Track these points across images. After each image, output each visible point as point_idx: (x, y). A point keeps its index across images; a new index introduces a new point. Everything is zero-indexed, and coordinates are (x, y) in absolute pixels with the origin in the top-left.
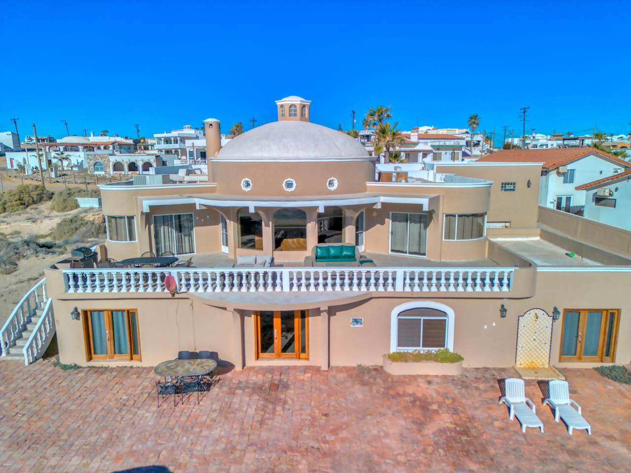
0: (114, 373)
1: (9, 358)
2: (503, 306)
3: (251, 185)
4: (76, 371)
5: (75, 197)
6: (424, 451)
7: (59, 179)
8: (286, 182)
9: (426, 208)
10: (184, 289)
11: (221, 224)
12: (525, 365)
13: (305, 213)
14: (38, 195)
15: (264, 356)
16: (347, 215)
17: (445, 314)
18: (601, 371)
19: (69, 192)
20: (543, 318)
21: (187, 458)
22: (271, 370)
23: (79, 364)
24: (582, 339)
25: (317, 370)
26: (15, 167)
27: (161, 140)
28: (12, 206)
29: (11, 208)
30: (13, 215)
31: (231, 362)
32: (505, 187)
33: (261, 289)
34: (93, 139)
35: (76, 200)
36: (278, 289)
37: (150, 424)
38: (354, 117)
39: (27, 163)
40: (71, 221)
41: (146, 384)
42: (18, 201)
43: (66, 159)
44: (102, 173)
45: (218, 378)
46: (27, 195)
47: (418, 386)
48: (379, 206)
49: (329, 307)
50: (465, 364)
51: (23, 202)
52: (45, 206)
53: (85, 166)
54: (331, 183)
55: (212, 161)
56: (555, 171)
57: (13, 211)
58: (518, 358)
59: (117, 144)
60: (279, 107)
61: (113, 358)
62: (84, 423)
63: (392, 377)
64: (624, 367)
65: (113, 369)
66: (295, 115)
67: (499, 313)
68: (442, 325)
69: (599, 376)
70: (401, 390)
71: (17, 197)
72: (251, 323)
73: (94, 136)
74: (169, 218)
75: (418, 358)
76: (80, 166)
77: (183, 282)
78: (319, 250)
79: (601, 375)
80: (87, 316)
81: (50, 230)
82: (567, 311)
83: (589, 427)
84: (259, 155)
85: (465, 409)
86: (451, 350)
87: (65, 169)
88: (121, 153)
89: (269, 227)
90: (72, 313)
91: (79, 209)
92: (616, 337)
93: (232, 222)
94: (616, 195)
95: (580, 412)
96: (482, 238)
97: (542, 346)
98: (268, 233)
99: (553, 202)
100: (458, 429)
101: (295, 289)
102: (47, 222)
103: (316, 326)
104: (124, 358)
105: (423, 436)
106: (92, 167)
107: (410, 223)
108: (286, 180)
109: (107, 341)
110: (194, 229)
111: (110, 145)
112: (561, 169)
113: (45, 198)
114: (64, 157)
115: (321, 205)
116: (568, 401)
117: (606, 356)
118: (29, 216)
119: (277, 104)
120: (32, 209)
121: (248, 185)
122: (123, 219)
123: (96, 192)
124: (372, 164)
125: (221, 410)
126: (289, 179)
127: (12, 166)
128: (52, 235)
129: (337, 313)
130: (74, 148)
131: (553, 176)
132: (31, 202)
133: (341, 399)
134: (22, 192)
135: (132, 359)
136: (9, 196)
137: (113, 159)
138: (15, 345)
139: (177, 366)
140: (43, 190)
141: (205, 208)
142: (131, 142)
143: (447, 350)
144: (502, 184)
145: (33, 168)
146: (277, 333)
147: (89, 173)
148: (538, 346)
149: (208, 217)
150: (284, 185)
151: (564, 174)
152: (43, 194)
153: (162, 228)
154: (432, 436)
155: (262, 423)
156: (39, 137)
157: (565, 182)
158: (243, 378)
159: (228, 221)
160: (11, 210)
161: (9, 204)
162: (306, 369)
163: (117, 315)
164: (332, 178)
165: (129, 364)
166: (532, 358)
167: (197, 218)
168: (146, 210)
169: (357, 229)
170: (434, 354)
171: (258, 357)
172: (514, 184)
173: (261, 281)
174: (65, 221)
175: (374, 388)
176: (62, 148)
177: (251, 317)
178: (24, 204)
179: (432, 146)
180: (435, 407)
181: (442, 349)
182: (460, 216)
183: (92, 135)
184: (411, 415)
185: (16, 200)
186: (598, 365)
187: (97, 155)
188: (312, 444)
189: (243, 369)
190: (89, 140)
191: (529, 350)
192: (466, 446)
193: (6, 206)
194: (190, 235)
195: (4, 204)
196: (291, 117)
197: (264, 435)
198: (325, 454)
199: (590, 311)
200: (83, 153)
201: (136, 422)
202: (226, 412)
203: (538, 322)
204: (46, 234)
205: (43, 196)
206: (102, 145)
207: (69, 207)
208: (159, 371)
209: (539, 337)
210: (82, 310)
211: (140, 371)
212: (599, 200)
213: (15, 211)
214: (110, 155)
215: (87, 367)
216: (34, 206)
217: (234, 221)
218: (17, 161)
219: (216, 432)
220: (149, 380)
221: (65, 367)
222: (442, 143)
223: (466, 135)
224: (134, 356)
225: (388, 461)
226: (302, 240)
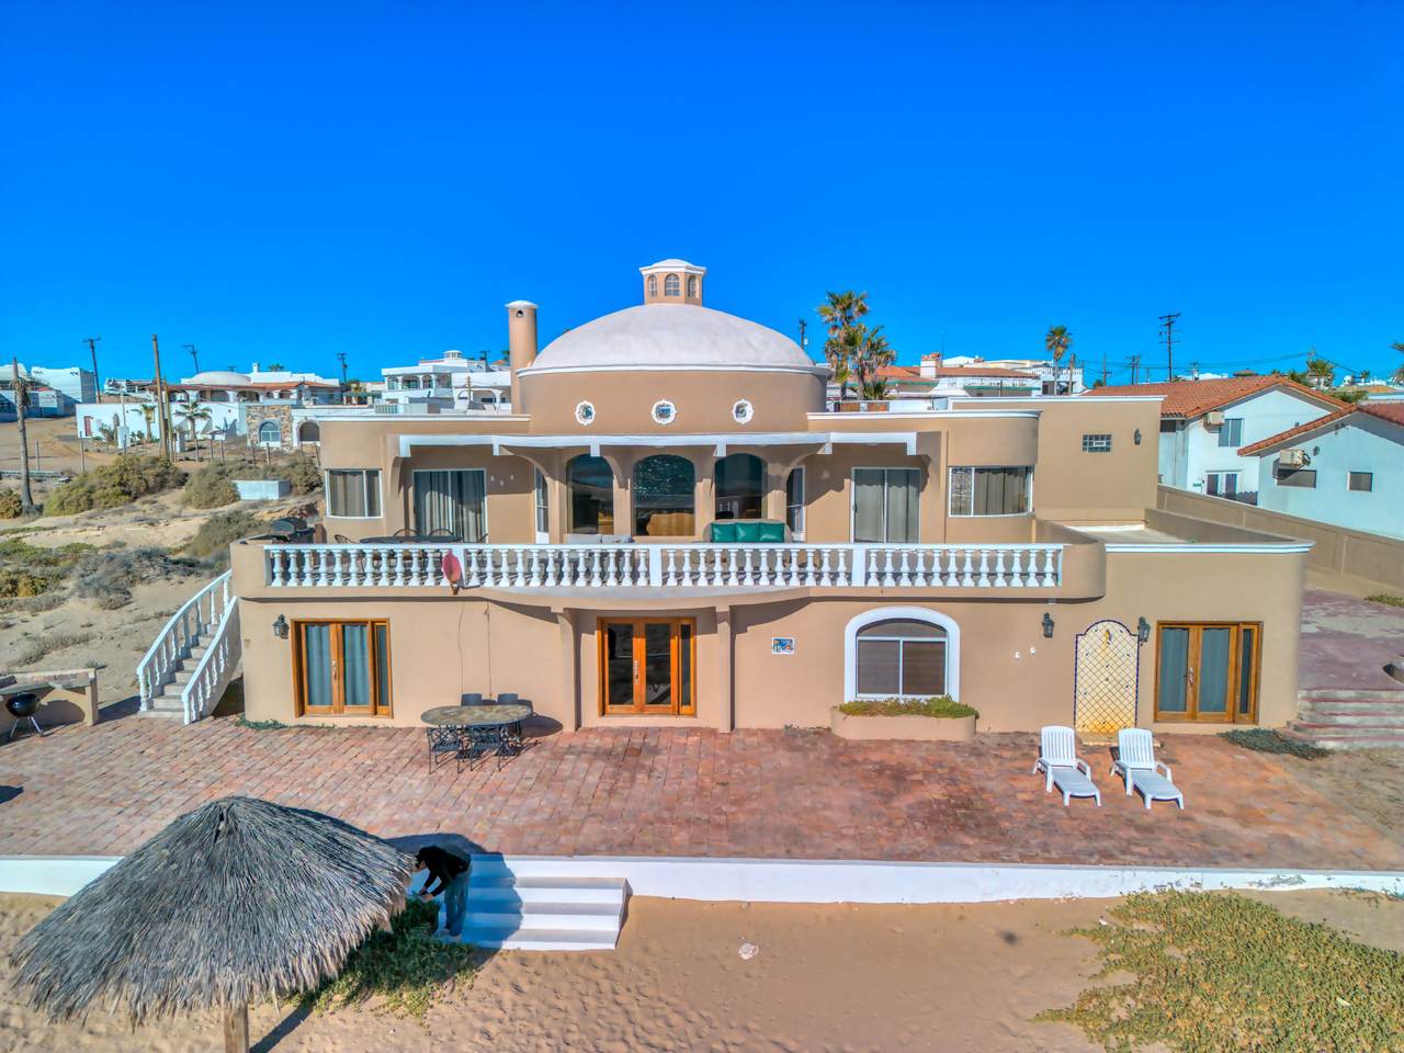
0: (346, 735)
1: (152, 715)
2: (1047, 616)
3: (594, 413)
4: (276, 732)
5: (232, 479)
6: (890, 824)
7: (191, 455)
8: (657, 408)
9: (912, 451)
10: (474, 581)
11: (535, 492)
12: (1092, 727)
13: (690, 466)
14: (158, 476)
15: (614, 711)
16: (769, 473)
17: (942, 630)
18: (1232, 738)
19: (220, 469)
20: (1120, 639)
21: (487, 828)
22: (629, 732)
23: (281, 721)
24: (1195, 679)
25: (713, 732)
26: (96, 433)
27: (397, 381)
28: (104, 497)
29: (103, 501)
30: (106, 514)
31: (556, 719)
32: (1091, 444)
33: (612, 582)
34: (257, 377)
35: (235, 485)
36: (642, 582)
37: (418, 792)
38: (803, 333)
39: (122, 424)
40: (229, 519)
41: (404, 747)
42: (118, 488)
43: (203, 416)
44: (275, 445)
45: (533, 741)
46: (136, 476)
47: (893, 753)
48: (828, 450)
49: (731, 607)
50: (982, 727)
51: (127, 489)
52: (171, 499)
53: (242, 430)
54: (740, 411)
55: (521, 375)
56: (1200, 423)
57: (107, 506)
58: (1079, 714)
59: (306, 386)
60: (646, 279)
61: (341, 711)
62: (303, 790)
63: (846, 742)
64: (1274, 732)
65: (342, 730)
66: (676, 293)
67: (1042, 630)
68: (938, 651)
69: (1225, 744)
70: (859, 758)
71: (117, 479)
72: (592, 642)
73: (259, 371)
74: (441, 475)
75: (894, 710)
76: (230, 430)
77: (474, 568)
78: (716, 530)
79: (1230, 742)
80: (300, 633)
81: (185, 539)
82: (1165, 626)
83: (1180, 797)
84: (611, 359)
85: (970, 779)
86: (956, 698)
87: (199, 437)
88: (315, 404)
89: (627, 489)
90: (276, 625)
91: (240, 503)
92: (1257, 675)
93: (557, 483)
94: (1315, 463)
95: (1169, 777)
96: (1025, 514)
97: (1122, 690)
98: (623, 500)
99: (1200, 485)
100: (952, 801)
101: (672, 582)
102: (178, 523)
103: (709, 650)
104: (361, 711)
105: (890, 808)
106: (256, 433)
107: (890, 486)
108: (658, 403)
109: (334, 681)
110: (486, 498)
111: (291, 388)
112: (1213, 418)
113: (171, 484)
114: (199, 412)
115: (721, 443)
116: (1153, 765)
117: (1241, 712)
118: (141, 514)
119: (643, 273)
120: (144, 503)
121: (588, 414)
122: (358, 477)
123: (273, 470)
124: (818, 381)
125: (539, 778)
126: (663, 401)
127: (88, 431)
128: (190, 549)
129: (749, 628)
130: (217, 394)
131: (1196, 431)
132: (142, 489)
133: (750, 767)
134: (126, 470)
135: (376, 713)
136: (100, 477)
137: (299, 417)
138: (162, 694)
139: (461, 713)
140: (167, 467)
141: (510, 454)
142: (335, 382)
143: (948, 699)
144: (1085, 437)
145: (133, 435)
146: (639, 666)
147: (249, 444)
148: (1114, 691)
149: (512, 477)
150: (653, 412)
151: (1219, 427)
152: (168, 473)
153: (428, 494)
154: (905, 809)
155: (611, 792)
156: (134, 381)
157: (1222, 443)
158: (578, 741)
159: (548, 479)
160: (102, 505)
161: (99, 492)
162: (690, 731)
163: (352, 634)
164: (743, 401)
165: (370, 721)
166: (1104, 715)
167: (492, 479)
168: (405, 452)
169: (790, 500)
170: (924, 706)
171: (603, 713)
172: (1109, 437)
173: (612, 568)
174: (217, 521)
175: (812, 756)
176: (193, 395)
177: (593, 633)
178: (129, 494)
179: (966, 388)
180: (918, 777)
181: (940, 697)
182: (980, 470)
183: (255, 368)
184: (872, 786)
185: (114, 486)
186: (1228, 728)
187: (268, 406)
188: (698, 815)
189: (576, 730)
190: (249, 379)
191: (1097, 698)
192: (962, 820)
193: (93, 496)
194: (479, 511)
195: (90, 492)
196: (668, 297)
197: (615, 804)
198: (719, 826)
199: (1207, 626)
200: (236, 405)
201: (395, 790)
202: (549, 780)
203: (1112, 646)
204: (177, 546)
205: (165, 478)
206: (274, 388)
207: (220, 499)
208: (430, 718)
209: (1115, 675)
210: (292, 620)
211: (390, 733)
212: (1285, 474)
213: (111, 507)
214: (294, 407)
215: (295, 727)
216: (149, 497)
217: (560, 481)
218: (99, 421)
219: (534, 801)
220: (409, 743)
221: (257, 726)
222: (987, 382)
223: (1045, 369)
224: (379, 708)
225: (825, 834)
226: (686, 516)
